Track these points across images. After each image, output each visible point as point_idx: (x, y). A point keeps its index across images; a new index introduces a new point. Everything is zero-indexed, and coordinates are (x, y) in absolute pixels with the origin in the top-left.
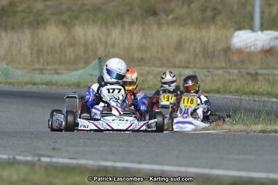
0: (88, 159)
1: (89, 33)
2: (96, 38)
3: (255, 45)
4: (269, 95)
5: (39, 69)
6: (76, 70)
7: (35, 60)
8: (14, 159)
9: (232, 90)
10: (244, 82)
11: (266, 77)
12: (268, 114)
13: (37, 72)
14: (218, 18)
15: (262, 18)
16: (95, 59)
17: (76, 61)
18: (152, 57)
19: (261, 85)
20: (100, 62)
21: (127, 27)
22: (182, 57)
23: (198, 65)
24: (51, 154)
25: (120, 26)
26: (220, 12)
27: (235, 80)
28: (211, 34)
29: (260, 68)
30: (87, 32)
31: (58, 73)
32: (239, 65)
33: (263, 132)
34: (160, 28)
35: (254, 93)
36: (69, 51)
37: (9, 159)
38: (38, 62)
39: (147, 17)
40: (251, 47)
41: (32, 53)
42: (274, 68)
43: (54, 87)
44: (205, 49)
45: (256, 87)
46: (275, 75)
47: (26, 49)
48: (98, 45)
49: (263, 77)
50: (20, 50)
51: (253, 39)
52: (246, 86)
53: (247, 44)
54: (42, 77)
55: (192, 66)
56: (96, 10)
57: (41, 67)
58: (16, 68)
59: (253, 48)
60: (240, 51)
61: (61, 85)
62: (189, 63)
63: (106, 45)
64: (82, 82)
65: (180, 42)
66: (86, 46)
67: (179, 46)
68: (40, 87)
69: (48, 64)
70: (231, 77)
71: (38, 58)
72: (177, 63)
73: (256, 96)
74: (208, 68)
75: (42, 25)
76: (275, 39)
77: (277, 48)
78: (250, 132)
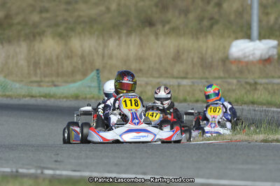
0: (91, 171)
2: (93, 50)
3: (253, 54)
4: (269, 104)
5: (37, 82)
6: (74, 82)
7: (32, 72)
8: (17, 172)
10: (243, 92)
11: (266, 86)
12: (269, 123)
13: (36, 84)
14: (216, 27)
15: (260, 27)
16: (92, 71)
17: (73, 73)
18: (149, 68)
19: (261, 95)
20: (98, 74)
21: (124, 38)
22: (179, 68)
23: (197, 76)
24: (54, 166)
25: (117, 38)
26: (217, 22)
27: (234, 90)
28: (209, 44)
29: (259, 78)
30: (84, 44)
31: (55, 86)
32: (237, 75)
33: (265, 141)
34: (157, 39)
35: (253, 103)
36: (66, 63)
37: (12, 172)
38: (36, 74)
39: (143, 28)
40: (249, 56)
41: (29, 66)
42: (273, 77)
43: (53, 100)
44: (202, 59)
45: (256, 96)
46: (274, 84)
47: (23, 63)
48: (96, 57)
49: (262, 87)
50: (17, 63)
51: (251, 48)
52: (245, 97)
53: (245, 53)
54: (40, 89)
55: (190, 76)
56: (92, 21)
57: (38, 79)
58: (13, 81)
59: (251, 58)
60: (238, 61)
61: (60, 98)
62: (187, 73)
63: (103, 57)
64: (80, 94)
65: (178, 52)
66: (82, 57)
67: (177, 57)
68: (38, 99)
69: (45, 76)
70: (230, 87)
71: (35, 71)
72: (175, 73)
73: (255, 106)
74: (207, 78)
75: (38, 38)
76: (274, 47)
77: (276, 57)
78: (252, 141)
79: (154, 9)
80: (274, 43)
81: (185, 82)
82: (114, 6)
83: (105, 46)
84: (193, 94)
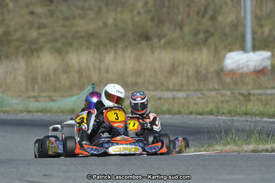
1: (83, 59)
2: (90, 64)
3: (247, 66)
4: (262, 115)
5: (34, 97)
6: (71, 96)
7: (30, 87)
9: (225, 111)
10: (237, 102)
11: (259, 97)
12: (260, 133)
13: (33, 99)
14: (211, 40)
15: (254, 39)
16: (89, 85)
17: (70, 88)
18: (145, 81)
19: (254, 105)
20: (94, 88)
21: (120, 52)
22: (175, 80)
23: (192, 88)
25: (113, 52)
26: (212, 35)
27: (227, 102)
28: (203, 57)
29: (253, 89)
30: (81, 59)
31: (53, 100)
32: (232, 86)
33: (255, 151)
34: (152, 52)
35: (246, 114)
36: (64, 78)
38: (33, 90)
39: (139, 43)
40: (243, 68)
41: (27, 82)
42: (266, 88)
43: (49, 115)
44: (198, 72)
46: (267, 94)
47: (21, 78)
48: (92, 71)
49: (255, 98)
50: (15, 79)
51: (245, 60)
52: (238, 107)
53: (239, 65)
54: (37, 104)
55: (185, 88)
56: (89, 36)
57: (36, 94)
58: (12, 97)
59: (245, 69)
60: (232, 73)
61: (56, 112)
62: (182, 86)
63: (100, 70)
64: (76, 108)
65: (173, 65)
66: (80, 72)
67: (173, 70)
68: (35, 114)
69: (42, 90)
70: (224, 99)
71: (33, 86)
72: (171, 86)
73: (248, 117)
74: (201, 90)
75: (35, 54)
76: (267, 58)
77: (270, 68)
78: (242, 151)
79: (150, 24)
80: (267, 54)
81: (181, 94)
82: (110, 21)
83: (101, 61)
84: (188, 107)
